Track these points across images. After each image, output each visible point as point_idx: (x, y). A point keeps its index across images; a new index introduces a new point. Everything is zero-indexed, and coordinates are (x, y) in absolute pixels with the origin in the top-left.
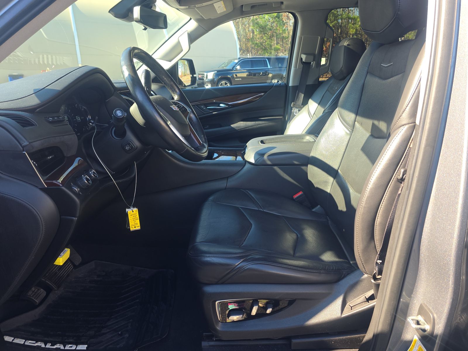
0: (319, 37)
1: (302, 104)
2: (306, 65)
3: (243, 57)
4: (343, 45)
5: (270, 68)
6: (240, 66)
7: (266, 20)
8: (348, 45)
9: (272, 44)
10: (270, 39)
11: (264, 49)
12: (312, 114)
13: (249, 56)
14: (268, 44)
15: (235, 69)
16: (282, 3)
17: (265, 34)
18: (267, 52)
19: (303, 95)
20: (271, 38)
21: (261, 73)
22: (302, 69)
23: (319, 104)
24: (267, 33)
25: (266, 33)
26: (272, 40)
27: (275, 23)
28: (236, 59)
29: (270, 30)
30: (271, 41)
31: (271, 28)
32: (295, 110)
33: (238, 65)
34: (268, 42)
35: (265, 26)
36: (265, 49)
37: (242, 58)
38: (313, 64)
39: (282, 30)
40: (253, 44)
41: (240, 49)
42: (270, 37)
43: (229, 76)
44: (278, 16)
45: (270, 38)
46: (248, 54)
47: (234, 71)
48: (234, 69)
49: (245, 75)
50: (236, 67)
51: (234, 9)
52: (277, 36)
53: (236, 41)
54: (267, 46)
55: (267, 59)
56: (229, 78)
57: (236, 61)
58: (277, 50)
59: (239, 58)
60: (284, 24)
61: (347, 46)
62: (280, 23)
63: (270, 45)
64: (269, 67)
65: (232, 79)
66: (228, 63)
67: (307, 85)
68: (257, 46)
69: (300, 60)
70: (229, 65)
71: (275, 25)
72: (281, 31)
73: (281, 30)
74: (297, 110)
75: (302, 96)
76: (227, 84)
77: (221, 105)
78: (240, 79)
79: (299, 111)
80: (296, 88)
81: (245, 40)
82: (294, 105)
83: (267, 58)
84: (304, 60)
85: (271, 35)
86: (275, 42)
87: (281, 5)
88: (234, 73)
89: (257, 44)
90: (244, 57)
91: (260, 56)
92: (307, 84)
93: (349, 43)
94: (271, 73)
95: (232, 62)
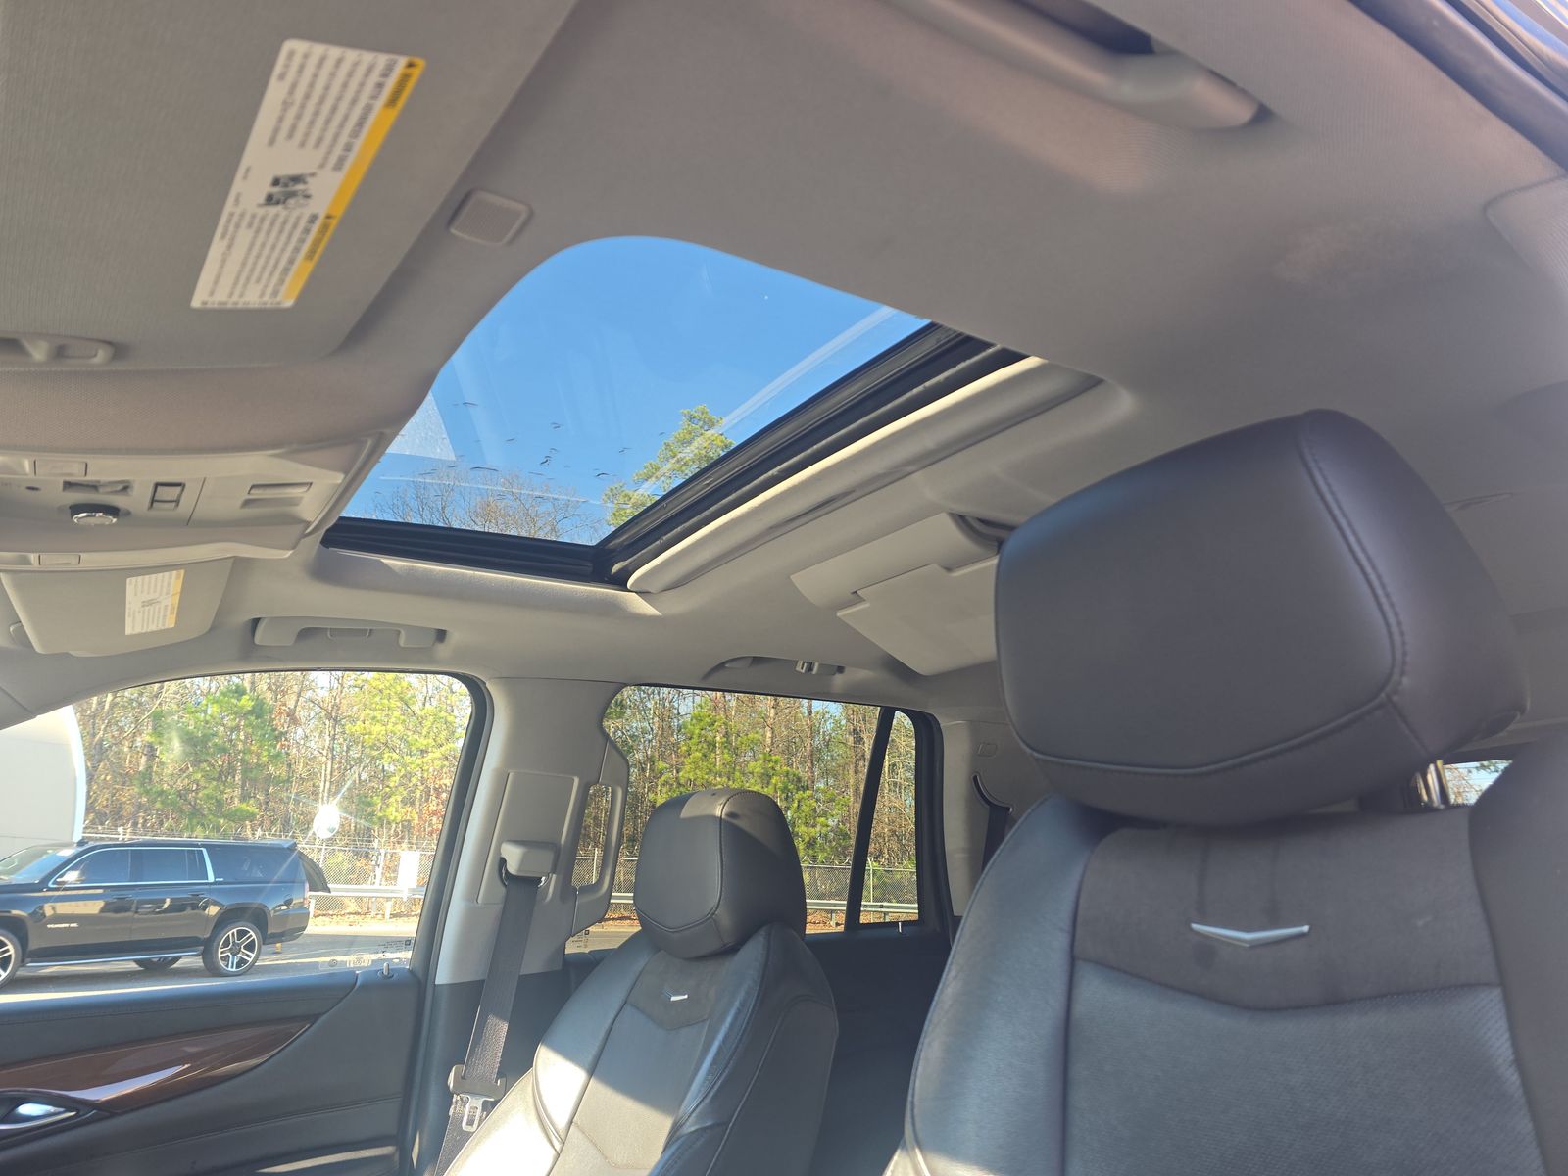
0: (577, 781)
1: (500, 1074)
2: (520, 887)
3: (96, 839)
4: (707, 812)
5: (215, 883)
6: (83, 873)
7: (208, 718)
8: (731, 815)
9: (226, 796)
10: (218, 780)
11: (192, 814)
12: (561, 1122)
13: (123, 834)
14: (209, 797)
15: (55, 883)
16: (441, 635)
17: (200, 762)
18: (203, 825)
19: (505, 1027)
20: (223, 776)
21: (168, 901)
22: (501, 906)
23: (592, 1072)
24: (210, 759)
25: (207, 761)
26: (225, 783)
27: (242, 733)
28: (68, 845)
29: (223, 750)
30: (222, 788)
31: (228, 745)
32: (466, 1107)
33: (72, 869)
34: (210, 789)
35: (204, 736)
36: (196, 813)
37: (91, 844)
38: (550, 884)
39: (269, 754)
40: (147, 792)
41: (90, 809)
42: (221, 773)
43: (15, 912)
44: (257, 710)
45: (220, 776)
46: (120, 830)
47: (50, 893)
48: (50, 885)
49: (94, 908)
50: (61, 876)
51: (212, 629)
52: (244, 772)
53: (75, 779)
54: (206, 807)
55: (204, 850)
56: (17, 919)
57: (67, 853)
58: (239, 818)
59: (81, 843)
60: (277, 738)
61: (730, 820)
62: (263, 732)
63: (217, 801)
64: (211, 878)
65: (30, 924)
66: (25, 861)
67: (521, 977)
68: (162, 802)
69: (496, 867)
70: (27, 868)
71: (242, 738)
72: (264, 759)
73: (265, 753)
74: (476, 1102)
75: (499, 1031)
76: (5, 945)
77: (26, 1110)
78: (75, 925)
79: (489, 1107)
80: (471, 996)
81: (114, 777)
82: (461, 1079)
83: (203, 846)
84: (512, 867)
85: (222, 766)
86: (238, 792)
87: (433, 644)
88: (47, 899)
89: (161, 793)
90: (102, 839)
91: (168, 836)
92: (524, 971)
93: (733, 810)
94: (215, 903)
95: (44, 857)
